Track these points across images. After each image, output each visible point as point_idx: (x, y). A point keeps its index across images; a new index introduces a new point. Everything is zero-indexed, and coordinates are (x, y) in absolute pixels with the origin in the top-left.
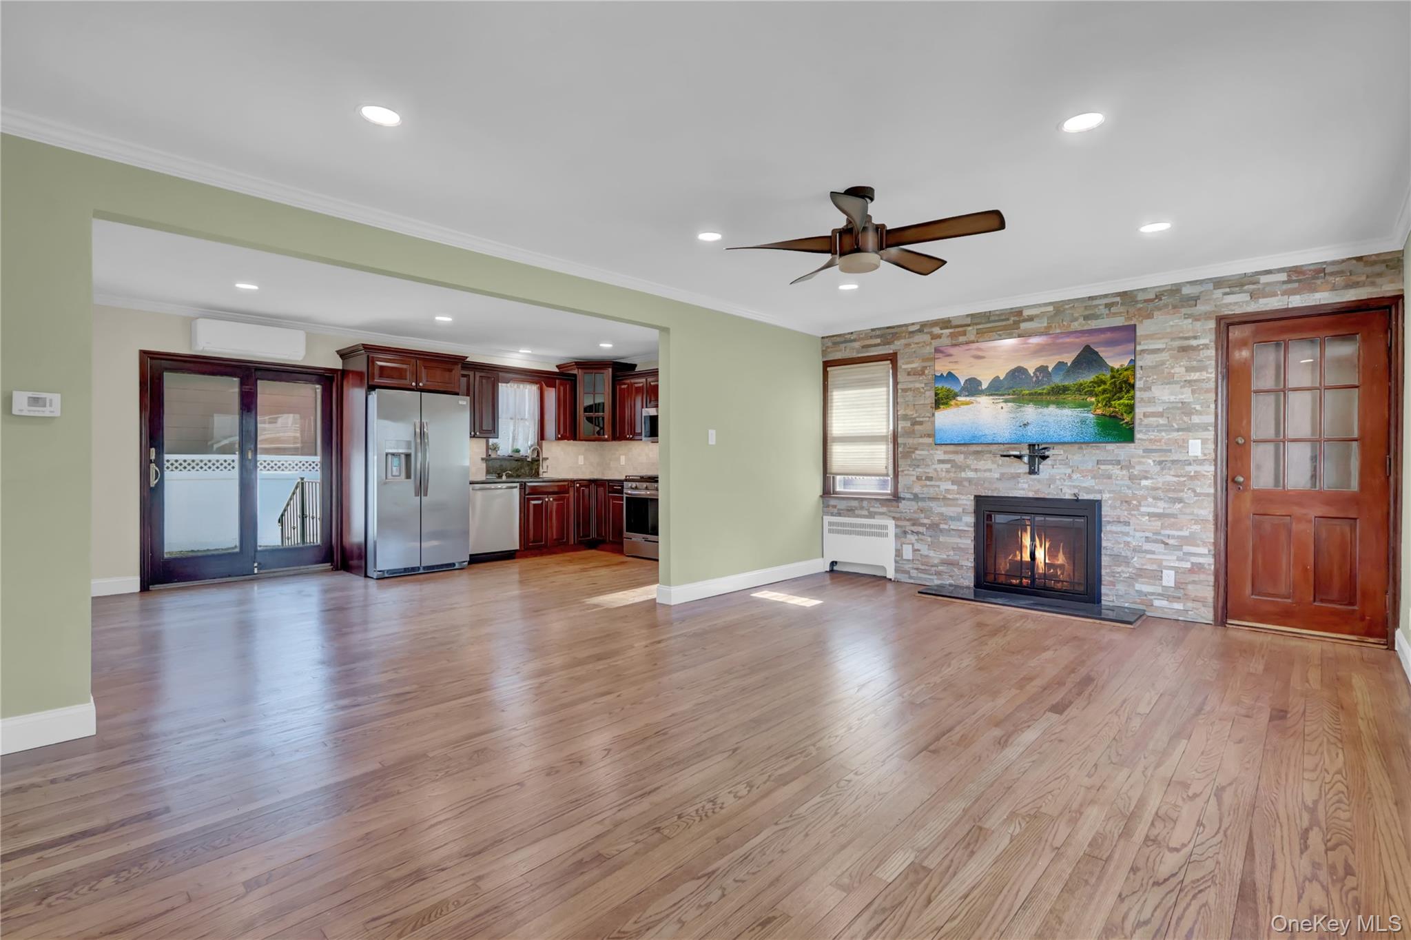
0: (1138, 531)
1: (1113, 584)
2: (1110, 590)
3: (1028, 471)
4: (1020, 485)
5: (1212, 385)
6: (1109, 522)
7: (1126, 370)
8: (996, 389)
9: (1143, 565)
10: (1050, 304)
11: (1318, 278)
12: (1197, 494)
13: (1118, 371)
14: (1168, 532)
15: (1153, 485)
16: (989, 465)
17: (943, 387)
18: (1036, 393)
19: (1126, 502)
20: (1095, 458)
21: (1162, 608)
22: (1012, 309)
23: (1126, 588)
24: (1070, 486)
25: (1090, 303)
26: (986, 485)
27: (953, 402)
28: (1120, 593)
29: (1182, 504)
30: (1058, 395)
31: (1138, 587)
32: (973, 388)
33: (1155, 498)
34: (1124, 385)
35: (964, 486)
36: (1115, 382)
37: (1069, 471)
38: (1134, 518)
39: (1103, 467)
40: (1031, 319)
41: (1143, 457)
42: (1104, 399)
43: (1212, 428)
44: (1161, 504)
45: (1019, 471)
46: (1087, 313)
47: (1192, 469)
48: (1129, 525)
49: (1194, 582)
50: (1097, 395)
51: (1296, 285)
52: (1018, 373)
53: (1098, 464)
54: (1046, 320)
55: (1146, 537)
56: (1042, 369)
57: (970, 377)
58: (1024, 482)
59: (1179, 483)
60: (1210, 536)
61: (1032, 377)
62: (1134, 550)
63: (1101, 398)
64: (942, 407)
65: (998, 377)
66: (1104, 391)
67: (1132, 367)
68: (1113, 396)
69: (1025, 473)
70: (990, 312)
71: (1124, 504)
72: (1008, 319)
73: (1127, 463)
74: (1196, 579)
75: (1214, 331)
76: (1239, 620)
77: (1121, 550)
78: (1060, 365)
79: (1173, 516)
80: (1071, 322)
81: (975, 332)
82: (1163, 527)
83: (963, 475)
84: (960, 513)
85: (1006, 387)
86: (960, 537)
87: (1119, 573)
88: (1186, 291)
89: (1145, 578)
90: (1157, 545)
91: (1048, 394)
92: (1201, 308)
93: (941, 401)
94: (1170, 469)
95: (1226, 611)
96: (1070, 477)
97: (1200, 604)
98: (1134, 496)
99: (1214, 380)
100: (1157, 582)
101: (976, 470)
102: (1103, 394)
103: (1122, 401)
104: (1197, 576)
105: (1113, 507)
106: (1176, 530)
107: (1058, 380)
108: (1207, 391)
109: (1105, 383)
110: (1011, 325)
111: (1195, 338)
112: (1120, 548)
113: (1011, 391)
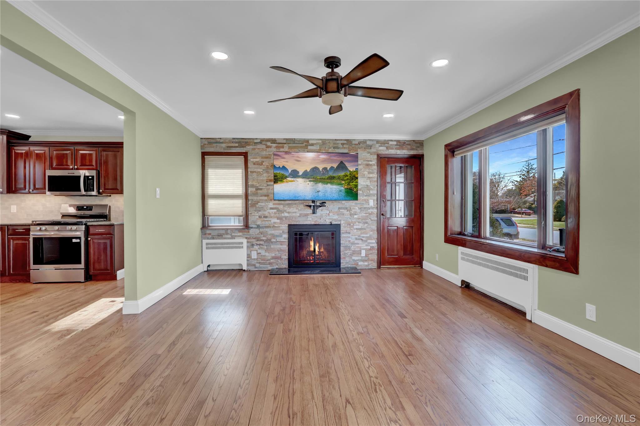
0: (353, 236)
1: (345, 258)
2: (343, 261)
3: (312, 212)
4: (308, 219)
5: (376, 179)
6: (343, 233)
7: (355, 172)
8: (305, 175)
9: (355, 249)
10: (321, 139)
11: (404, 145)
12: (372, 220)
13: (352, 172)
14: (363, 235)
15: (358, 217)
16: (295, 210)
17: (280, 173)
18: (323, 178)
19: (349, 224)
20: (338, 207)
21: (361, 265)
22: (304, 139)
23: (349, 259)
24: (329, 218)
25: (336, 142)
26: (294, 219)
27: (285, 180)
28: (348, 261)
29: (367, 224)
30: (331, 180)
31: (353, 258)
32: (295, 174)
33: (359, 222)
34: (354, 178)
35: (283, 220)
36: (351, 176)
37: (328, 212)
38: (352, 231)
39: (341, 210)
40: (312, 145)
41: (355, 206)
42: (347, 182)
43: (376, 196)
44: (361, 225)
45: (308, 213)
46: (335, 146)
47: (370, 211)
48: (350, 234)
49: (371, 254)
50: (345, 181)
51: (398, 146)
52: (315, 169)
53: (339, 209)
54: (318, 146)
55: (356, 238)
56: (325, 169)
57: (294, 169)
58: (310, 218)
59: (366, 216)
60: (375, 236)
61: (321, 172)
62: (352, 244)
63: (346, 182)
64: (279, 182)
65: (306, 170)
66: (348, 179)
67: (357, 170)
68: (350, 181)
69: (311, 214)
70: (295, 139)
71: (348, 225)
72: (303, 144)
73: (349, 209)
74: (372, 252)
75: (376, 159)
76: (384, 265)
77: (347, 244)
78: (332, 168)
79: (365, 229)
80: (329, 149)
81: (288, 147)
82: (361, 234)
83: (283, 215)
84: (281, 233)
85: (310, 175)
86: (282, 245)
87: (347, 253)
88: (368, 143)
89: (356, 254)
90: (359, 241)
91: (327, 179)
92: (373, 150)
93: (277, 180)
94: (363, 211)
95: (381, 262)
96: (329, 215)
97: (373, 261)
98: (352, 222)
99: (376, 177)
100: (360, 255)
101: (289, 213)
102: (347, 180)
103: (353, 183)
104: (372, 251)
105: (345, 227)
106: (366, 234)
107: (331, 174)
108: (375, 182)
109: (348, 176)
110: (304, 146)
111: (371, 161)
112: (347, 243)
113: (312, 177)
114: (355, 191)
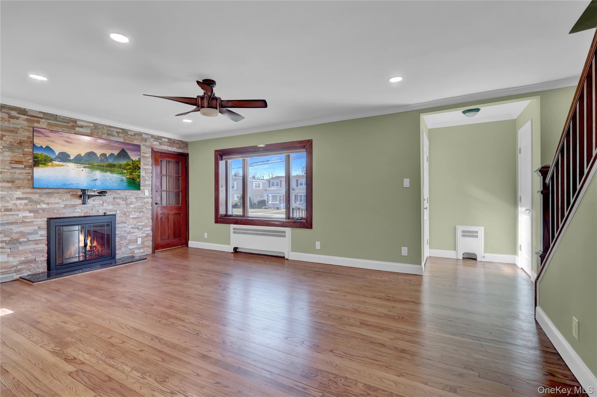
0: (130, 225)
1: (120, 249)
2: (119, 251)
3: (81, 203)
4: (76, 210)
5: (150, 171)
6: (118, 223)
7: (137, 161)
8: (78, 160)
9: (131, 238)
10: (92, 123)
11: (174, 144)
12: (147, 209)
13: (134, 161)
14: (138, 224)
15: (134, 207)
16: (57, 200)
17: (42, 154)
18: (101, 165)
19: (125, 214)
20: (113, 196)
21: (137, 253)
22: (71, 118)
23: (125, 249)
24: (103, 209)
25: (109, 128)
26: (55, 211)
27: (50, 164)
28: (124, 252)
29: (143, 213)
30: (111, 168)
31: (130, 247)
32: (64, 157)
33: (135, 212)
34: (136, 167)
35: (39, 213)
36: (133, 165)
37: (101, 202)
38: (128, 220)
39: (116, 200)
40: (82, 127)
41: (130, 196)
42: (130, 172)
43: (151, 186)
44: (137, 214)
45: (76, 203)
46: (109, 133)
47: (146, 200)
48: (126, 223)
49: (147, 241)
50: (127, 170)
51: (169, 144)
52: (91, 154)
53: (114, 199)
54: (89, 129)
55: (132, 227)
56: (104, 155)
57: (62, 152)
58: (79, 209)
59: (142, 205)
60: (150, 223)
61: (99, 158)
62: (128, 233)
63: (128, 171)
64: (41, 165)
65: (80, 155)
66: (130, 169)
67: (139, 161)
68: (133, 171)
69: (81, 204)
70: (56, 115)
71: (124, 215)
72: (68, 123)
73: (125, 198)
74: (147, 239)
75: (151, 152)
76: (158, 250)
77: (123, 234)
78: (112, 155)
79: (141, 218)
80: (102, 134)
81: (47, 123)
82: (137, 223)
83: (38, 206)
84: (36, 230)
85: (85, 160)
86: (37, 244)
87: (123, 243)
89: (132, 243)
90: (135, 230)
91: (107, 166)
92: (148, 143)
93: (37, 162)
94: (139, 200)
95: (156, 247)
96: (102, 205)
97: (148, 248)
98: (128, 211)
99: (151, 169)
100: (136, 244)
101: (48, 204)
102: (129, 169)
103: (136, 173)
104: (147, 238)
105: (120, 217)
106: (141, 223)
107: (111, 161)
108: (150, 173)
109: (130, 165)
110: (70, 126)
111: (146, 153)
112: (122, 233)
113: (88, 163)
114: (138, 182)
